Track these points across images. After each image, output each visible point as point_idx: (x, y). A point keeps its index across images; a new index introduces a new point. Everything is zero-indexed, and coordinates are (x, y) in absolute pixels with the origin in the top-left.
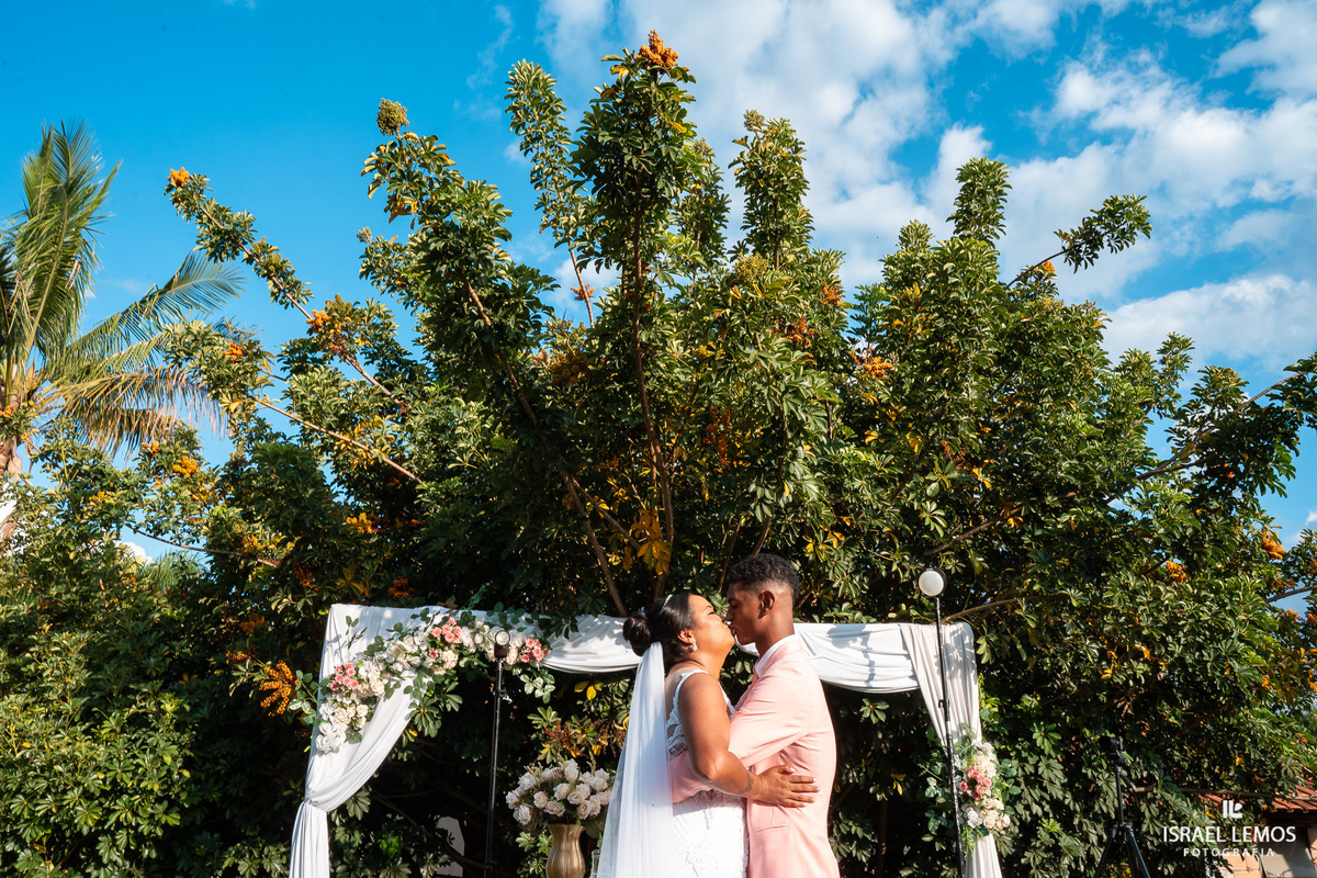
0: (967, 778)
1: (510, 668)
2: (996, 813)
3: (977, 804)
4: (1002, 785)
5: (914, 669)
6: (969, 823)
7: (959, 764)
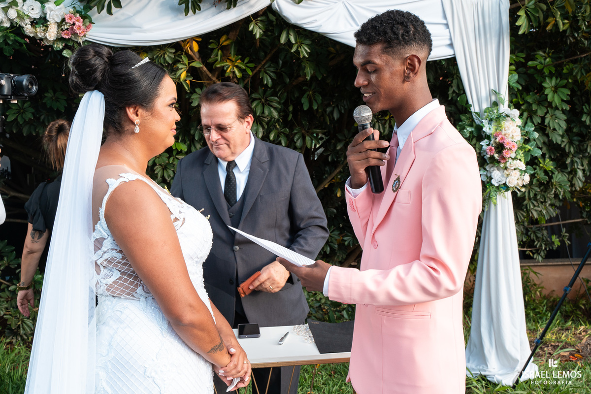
0: (495, 142)
1: (51, 44)
2: (518, 173)
3: (502, 165)
4: (525, 148)
5: (451, 39)
6: (493, 182)
7: (487, 129)
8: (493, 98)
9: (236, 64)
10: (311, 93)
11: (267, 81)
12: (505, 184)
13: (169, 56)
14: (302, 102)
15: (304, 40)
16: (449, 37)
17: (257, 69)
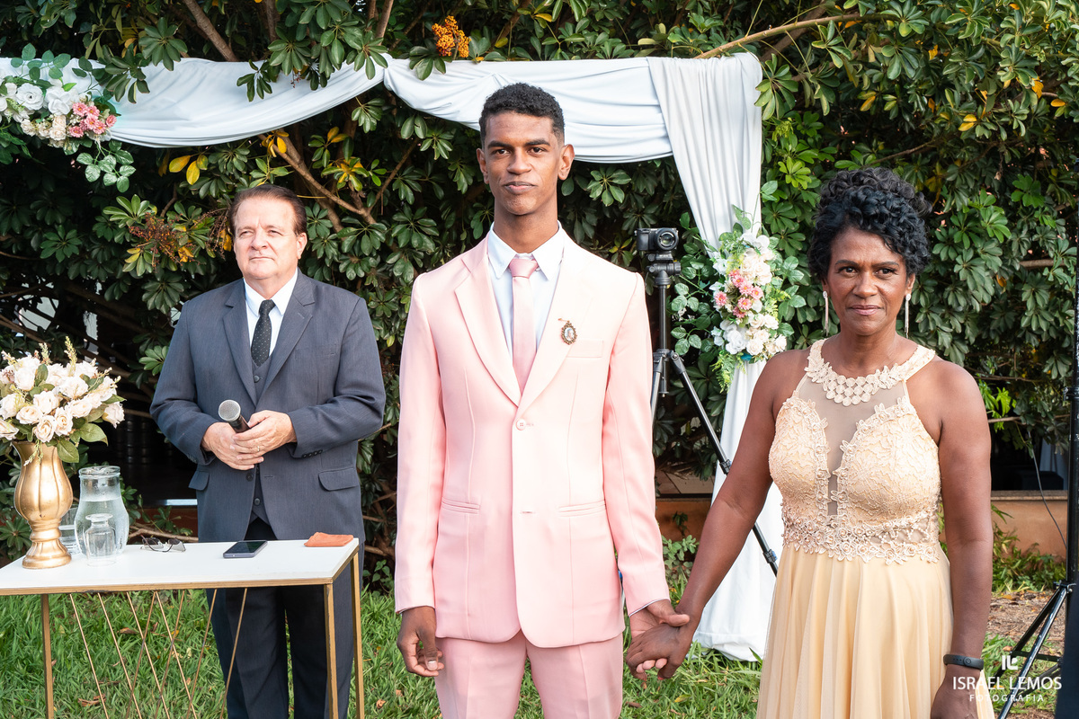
0: (730, 286)
1: (60, 146)
2: (766, 334)
3: (738, 322)
4: (779, 295)
5: (665, 128)
6: (728, 347)
7: (720, 266)
8: (735, 220)
9: (353, 170)
10: (487, 212)
11: (407, 194)
12: (745, 351)
13: (239, 160)
14: (472, 226)
15: (443, 132)
16: (663, 126)
17: (392, 177)
